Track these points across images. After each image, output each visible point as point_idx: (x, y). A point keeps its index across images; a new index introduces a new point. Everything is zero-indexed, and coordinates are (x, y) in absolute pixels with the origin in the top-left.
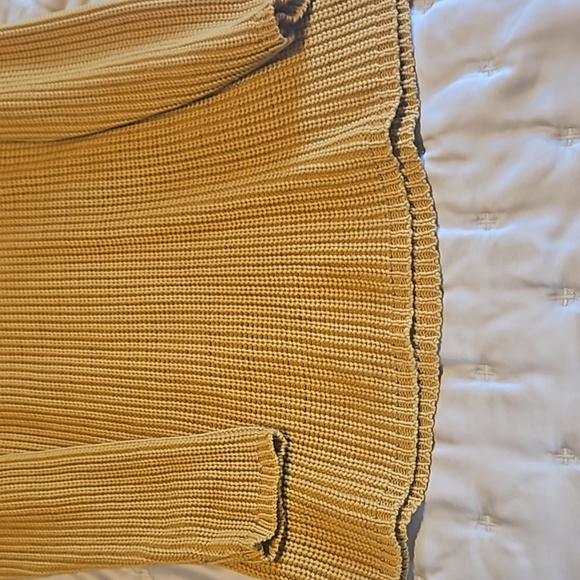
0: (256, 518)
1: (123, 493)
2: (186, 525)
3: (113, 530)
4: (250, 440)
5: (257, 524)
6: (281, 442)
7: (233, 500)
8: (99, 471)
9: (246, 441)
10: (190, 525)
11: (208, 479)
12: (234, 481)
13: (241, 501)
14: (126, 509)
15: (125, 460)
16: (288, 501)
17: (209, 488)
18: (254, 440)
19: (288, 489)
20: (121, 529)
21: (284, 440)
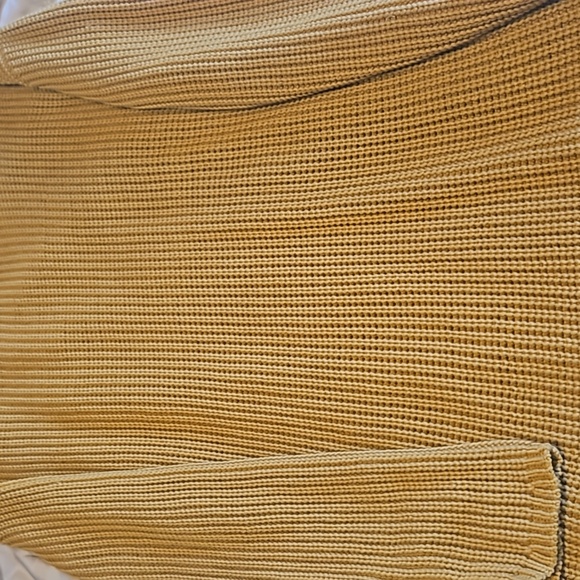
0: (527, 550)
1: (335, 512)
2: (424, 554)
3: (323, 555)
4: (515, 456)
5: (528, 558)
6: (557, 460)
7: (493, 527)
8: (305, 486)
9: (510, 457)
10: (430, 554)
11: (456, 500)
12: (494, 504)
13: (505, 528)
14: (340, 532)
15: (341, 475)
16: (567, 531)
17: (457, 512)
18: (521, 456)
19: (566, 517)
20: (334, 555)
21: (560, 457)
